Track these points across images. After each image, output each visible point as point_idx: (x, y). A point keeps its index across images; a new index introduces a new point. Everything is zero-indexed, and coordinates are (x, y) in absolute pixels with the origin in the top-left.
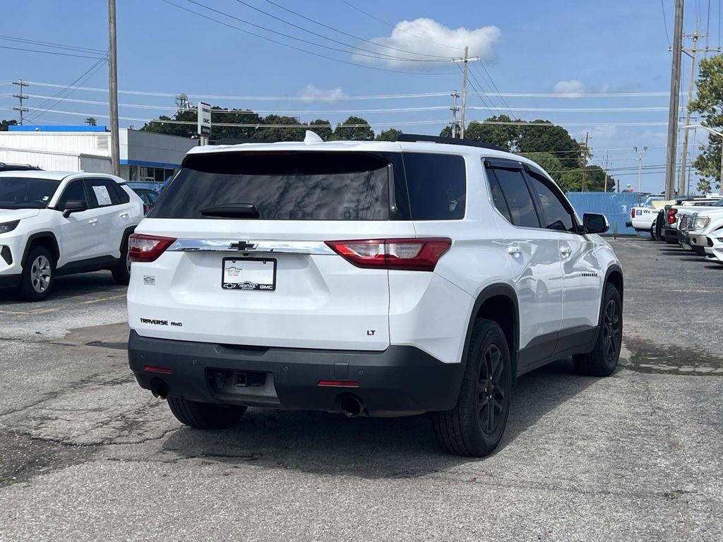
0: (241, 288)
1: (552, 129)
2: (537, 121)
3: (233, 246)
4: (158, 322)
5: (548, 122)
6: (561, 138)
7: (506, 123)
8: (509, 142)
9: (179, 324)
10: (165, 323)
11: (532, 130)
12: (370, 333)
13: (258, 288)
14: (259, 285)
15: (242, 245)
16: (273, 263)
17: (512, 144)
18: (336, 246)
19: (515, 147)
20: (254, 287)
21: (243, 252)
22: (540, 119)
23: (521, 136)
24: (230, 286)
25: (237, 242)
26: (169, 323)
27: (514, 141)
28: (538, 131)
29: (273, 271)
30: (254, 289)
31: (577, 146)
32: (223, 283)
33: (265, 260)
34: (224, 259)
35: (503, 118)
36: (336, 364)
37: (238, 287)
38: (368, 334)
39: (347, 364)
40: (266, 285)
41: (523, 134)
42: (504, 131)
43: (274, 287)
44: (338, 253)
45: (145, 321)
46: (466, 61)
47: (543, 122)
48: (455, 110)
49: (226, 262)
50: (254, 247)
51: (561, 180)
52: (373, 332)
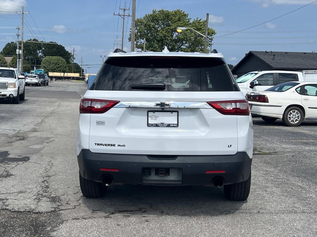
0: (159, 126)
1: (57, 46)
2: (50, 42)
3: (157, 105)
4: (109, 145)
5: (55, 42)
6: (62, 50)
7: (36, 42)
8: (38, 51)
9: (124, 146)
10: (114, 145)
11: (49, 46)
12: (230, 146)
13: (169, 126)
14: (169, 124)
15: (162, 105)
16: (177, 113)
17: (40, 52)
18: (213, 104)
19: (41, 53)
20: (167, 125)
21: (163, 108)
22: (52, 41)
23: (43, 49)
24: (152, 125)
25: (159, 103)
26: (116, 145)
27: (41, 51)
28: (51, 47)
29: (177, 117)
30: (167, 126)
31: (69, 54)
32: (148, 124)
33: (172, 112)
34: (148, 112)
35: (34, 40)
36: (215, 162)
37: (157, 125)
38: (229, 147)
39: (220, 162)
40: (174, 124)
41: (44, 48)
42: (36, 46)
43: (177, 125)
44: (214, 107)
45: (98, 144)
46: (23, 13)
47: (53, 42)
48: (18, 35)
49: (149, 113)
50: (169, 105)
51: (66, 69)
52: (231, 146)
